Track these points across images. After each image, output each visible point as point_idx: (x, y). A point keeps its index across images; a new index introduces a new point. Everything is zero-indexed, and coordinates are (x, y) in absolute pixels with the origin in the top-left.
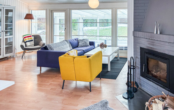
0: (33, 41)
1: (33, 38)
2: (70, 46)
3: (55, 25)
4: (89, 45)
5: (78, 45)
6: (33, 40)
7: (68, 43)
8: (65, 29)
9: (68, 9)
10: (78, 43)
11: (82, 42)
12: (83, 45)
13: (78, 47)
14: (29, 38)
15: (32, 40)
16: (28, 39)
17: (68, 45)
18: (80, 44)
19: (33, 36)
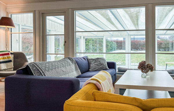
0: (12, 63)
1: (11, 57)
2: (76, 70)
3: (49, 38)
4: (108, 68)
5: (89, 69)
6: (13, 60)
7: (72, 62)
8: (65, 42)
9: (70, 10)
10: (89, 64)
11: (95, 62)
12: (97, 67)
13: (88, 71)
14: (6, 56)
15: (10, 61)
16: (4, 58)
17: (73, 66)
18: (92, 65)
19: (11, 54)
